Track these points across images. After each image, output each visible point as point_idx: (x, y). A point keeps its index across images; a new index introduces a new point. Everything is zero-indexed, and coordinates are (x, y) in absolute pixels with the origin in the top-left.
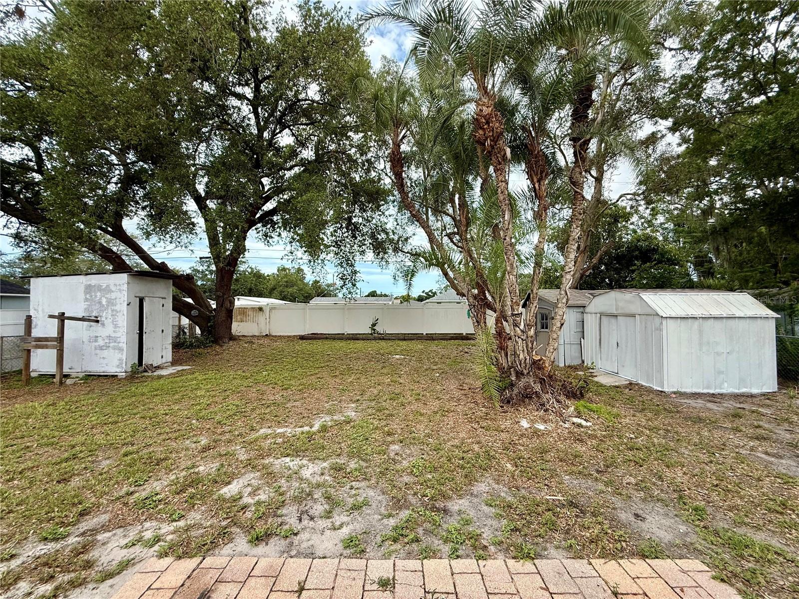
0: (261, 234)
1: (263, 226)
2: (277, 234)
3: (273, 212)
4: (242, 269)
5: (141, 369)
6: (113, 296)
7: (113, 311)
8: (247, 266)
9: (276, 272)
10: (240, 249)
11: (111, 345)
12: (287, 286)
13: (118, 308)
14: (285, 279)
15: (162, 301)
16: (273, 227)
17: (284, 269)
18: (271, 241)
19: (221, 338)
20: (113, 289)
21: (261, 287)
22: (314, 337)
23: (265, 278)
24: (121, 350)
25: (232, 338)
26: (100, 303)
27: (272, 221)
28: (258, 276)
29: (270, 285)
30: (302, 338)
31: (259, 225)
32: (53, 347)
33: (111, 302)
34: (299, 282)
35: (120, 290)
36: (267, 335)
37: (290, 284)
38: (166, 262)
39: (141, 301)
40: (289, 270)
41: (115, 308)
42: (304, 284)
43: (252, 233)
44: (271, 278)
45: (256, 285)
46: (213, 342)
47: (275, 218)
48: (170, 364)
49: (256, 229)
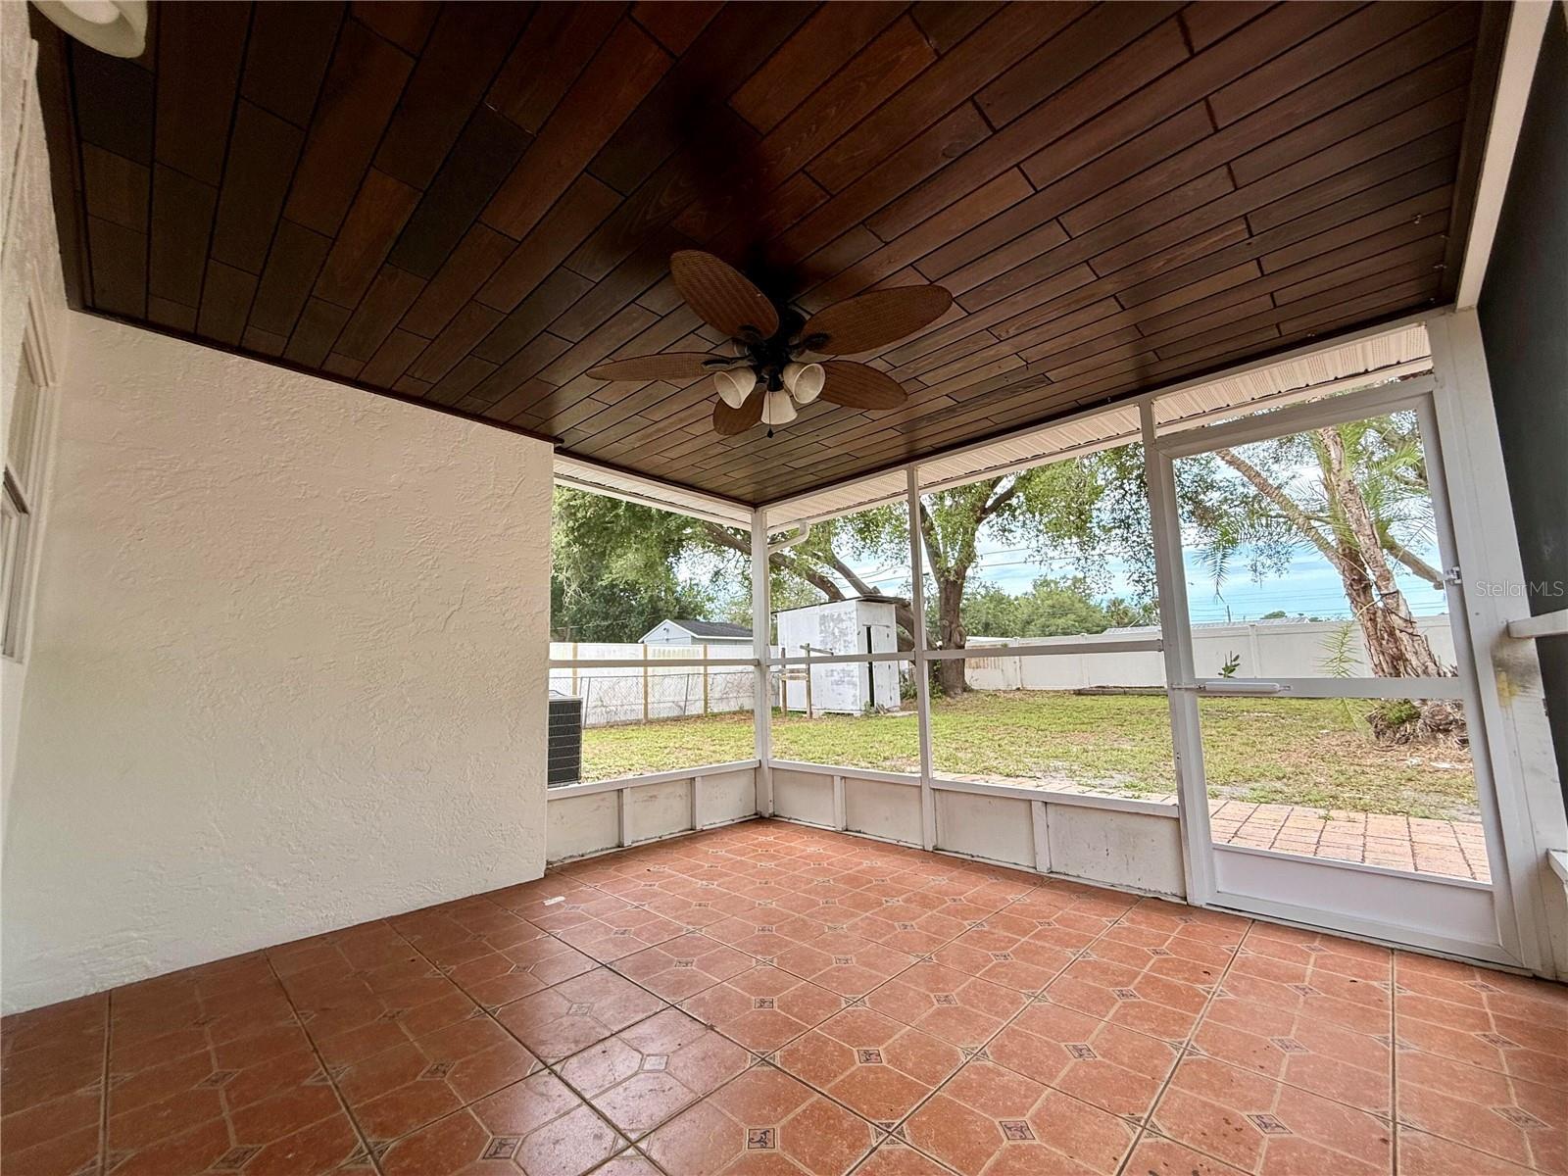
0: (995, 528)
1: (998, 516)
2: (1019, 524)
3: (1010, 494)
4: (969, 591)
5: (873, 709)
6: (844, 625)
7: (845, 641)
8: (978, 584)
9: (1030, 589)
10: (968, 557)
11: (846, 679)
12: (1054, 615)
13: (848, 638)
14: (1050, 602)
15: (887, 630)
16: (1014, 516)
17: (1046, 583)
18: (1010, 536)
19: (953, 687)
20: (844, 617)
21: (1004, 619)
22: (1102, 691)
23: (1010, 604)
24: (855, 685)
25: (966, 689)
26: (834, 634)
27: (1010, 505)
28: (998, 600)
29: (1023, 614)
30: (1079, 693)
31: (993, 516)
32: (804, 678)
33: (843, 633)
34: (1078, 605)
35: (850, 619)
36: (1018, 689)
37: (1059, 610)
38: (878, 587)
39: (869, 629)
40: (1056, 583)
41: (846, 638)
42: (1088, 607)
43: (983, 529)
44: (1023, 602)
45: (995, 616)
46: (941, 691)
47: (1014, 501)
48: (898, 709)
49: (988, 523)
